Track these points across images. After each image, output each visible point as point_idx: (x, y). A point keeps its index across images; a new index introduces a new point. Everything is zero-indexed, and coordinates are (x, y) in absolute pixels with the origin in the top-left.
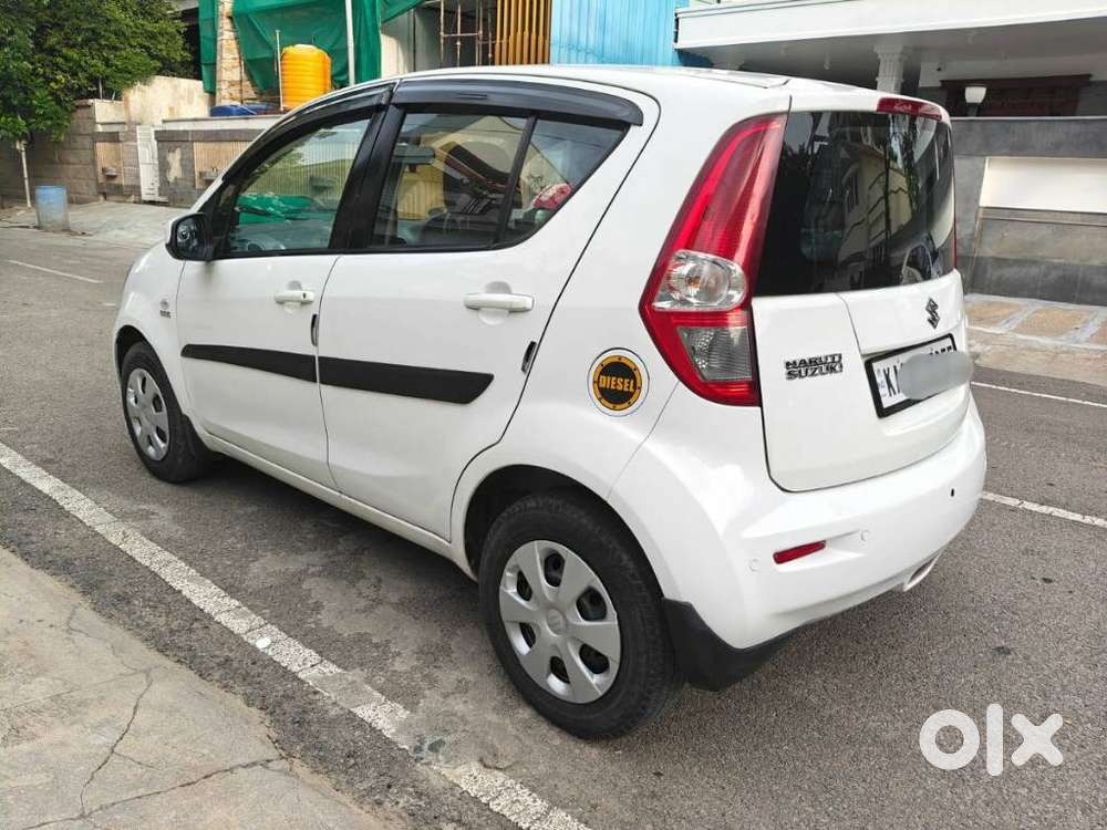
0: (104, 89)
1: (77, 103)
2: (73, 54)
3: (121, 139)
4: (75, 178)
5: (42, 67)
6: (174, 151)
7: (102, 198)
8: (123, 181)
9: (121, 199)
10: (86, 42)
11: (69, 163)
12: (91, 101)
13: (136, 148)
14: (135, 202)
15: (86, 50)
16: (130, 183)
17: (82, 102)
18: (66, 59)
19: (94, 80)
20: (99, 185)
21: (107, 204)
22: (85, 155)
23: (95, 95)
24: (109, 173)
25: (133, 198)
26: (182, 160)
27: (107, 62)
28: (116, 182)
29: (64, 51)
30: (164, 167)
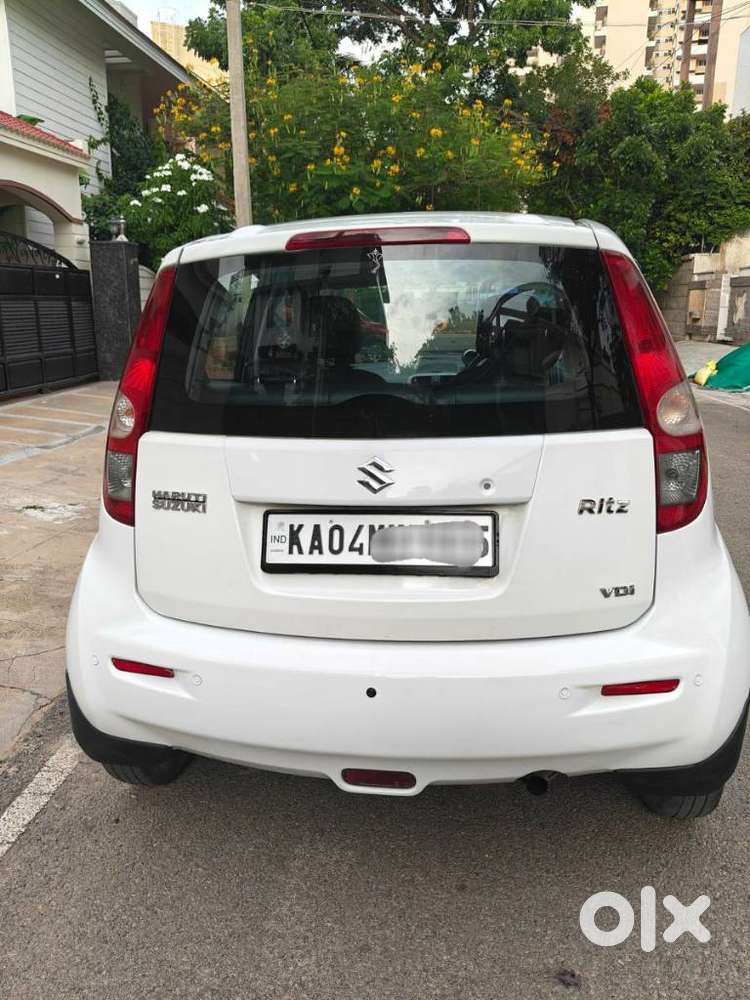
0: (706, 244)
1: (682, 258)
2: (684, 217)
3: (707, 286)
4: (674, 321)
5: (660, 231)
6: (741, 296)
7: (687, 338)
8: (703, 323)
9: (700, 339)
10: (695, 206)
11: (671, 308)
12: (693, 255)
13: (719, 293)
14: (710, 342)
15: (695, 213)
16: (708, 325)
17: (686, 257)
18: (679, 222)
19: (697, 237)
20: (687, 327)
21: (692, 342)
22: (682, 301)
23: (697, 250)
24: (694, 317)
25: (708, 339)
26: (746, 303)
27: (711, 221)
28: (699, 324)
29: (678, 215)
30: (732, 310)
